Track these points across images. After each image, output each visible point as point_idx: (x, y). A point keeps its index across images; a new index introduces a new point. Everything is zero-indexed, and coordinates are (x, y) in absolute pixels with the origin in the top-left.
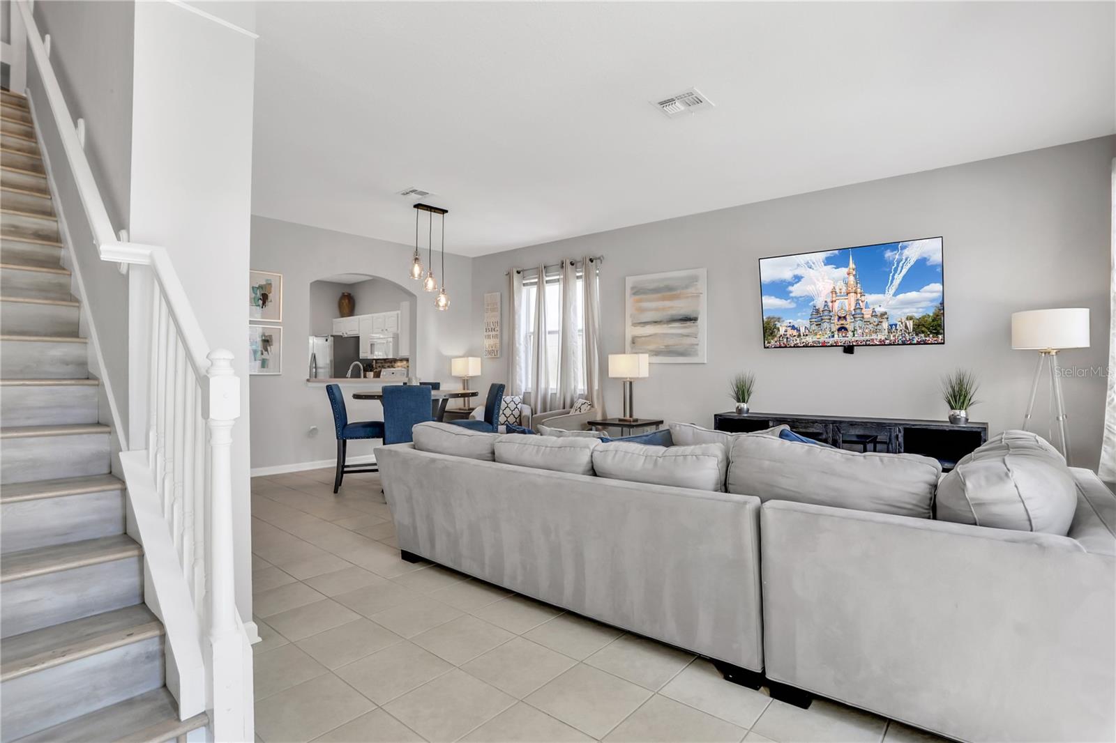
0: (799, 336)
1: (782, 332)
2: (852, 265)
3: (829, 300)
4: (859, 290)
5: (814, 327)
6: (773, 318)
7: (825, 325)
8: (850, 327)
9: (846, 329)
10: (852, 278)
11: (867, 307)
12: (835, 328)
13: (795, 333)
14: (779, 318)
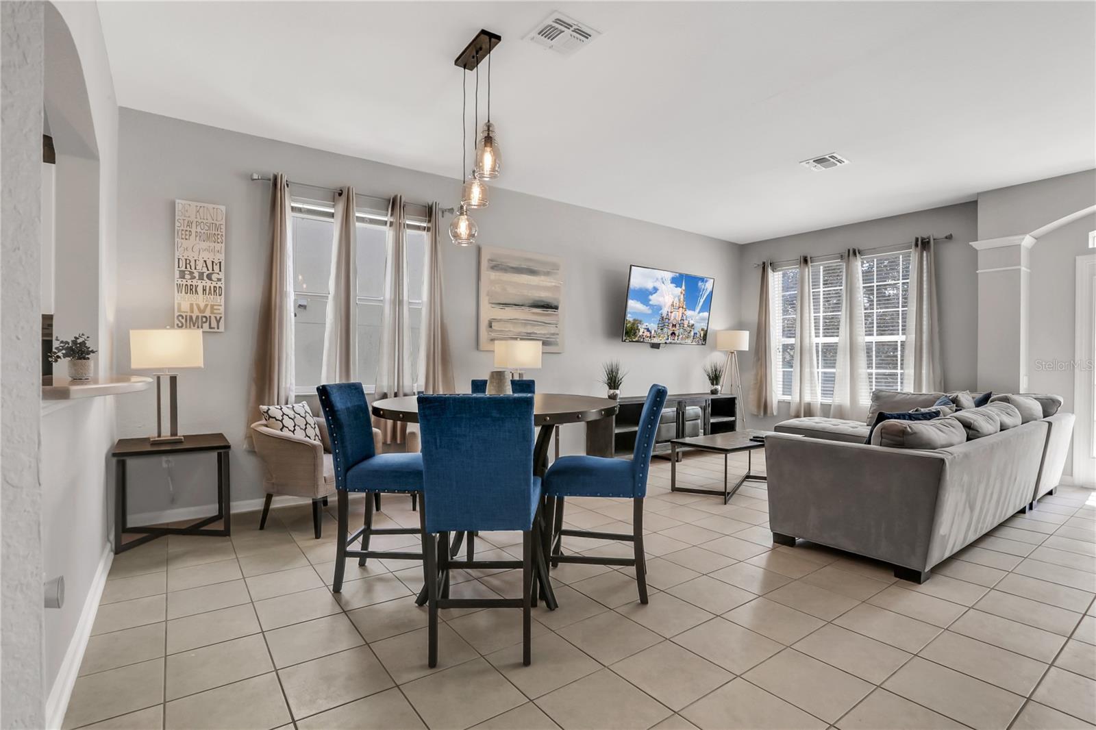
0: (650, 337)
1: (641, 333)
2: (683, 287)
3: (669, 311)
4: (684, 307)
5: (659, 331)
6: (637, 320)
7: (665, 330)
8: (677, 333)
9: (675, 334)
10: (682, 296)
11: (686, 320)
12: (670, 332)
13: (648, 335)
14: (641, 321)
